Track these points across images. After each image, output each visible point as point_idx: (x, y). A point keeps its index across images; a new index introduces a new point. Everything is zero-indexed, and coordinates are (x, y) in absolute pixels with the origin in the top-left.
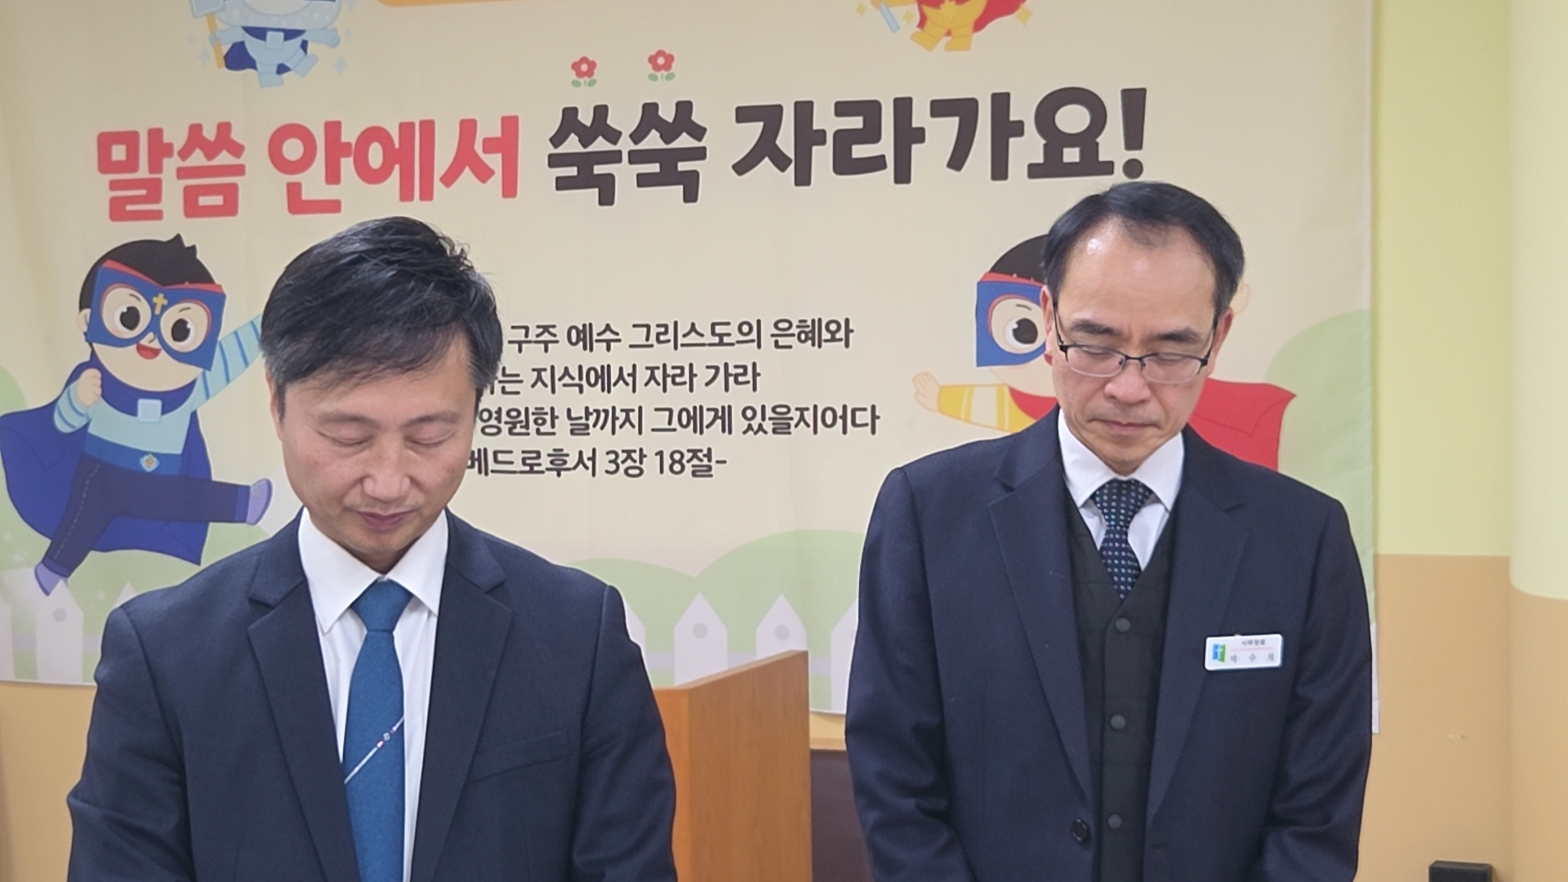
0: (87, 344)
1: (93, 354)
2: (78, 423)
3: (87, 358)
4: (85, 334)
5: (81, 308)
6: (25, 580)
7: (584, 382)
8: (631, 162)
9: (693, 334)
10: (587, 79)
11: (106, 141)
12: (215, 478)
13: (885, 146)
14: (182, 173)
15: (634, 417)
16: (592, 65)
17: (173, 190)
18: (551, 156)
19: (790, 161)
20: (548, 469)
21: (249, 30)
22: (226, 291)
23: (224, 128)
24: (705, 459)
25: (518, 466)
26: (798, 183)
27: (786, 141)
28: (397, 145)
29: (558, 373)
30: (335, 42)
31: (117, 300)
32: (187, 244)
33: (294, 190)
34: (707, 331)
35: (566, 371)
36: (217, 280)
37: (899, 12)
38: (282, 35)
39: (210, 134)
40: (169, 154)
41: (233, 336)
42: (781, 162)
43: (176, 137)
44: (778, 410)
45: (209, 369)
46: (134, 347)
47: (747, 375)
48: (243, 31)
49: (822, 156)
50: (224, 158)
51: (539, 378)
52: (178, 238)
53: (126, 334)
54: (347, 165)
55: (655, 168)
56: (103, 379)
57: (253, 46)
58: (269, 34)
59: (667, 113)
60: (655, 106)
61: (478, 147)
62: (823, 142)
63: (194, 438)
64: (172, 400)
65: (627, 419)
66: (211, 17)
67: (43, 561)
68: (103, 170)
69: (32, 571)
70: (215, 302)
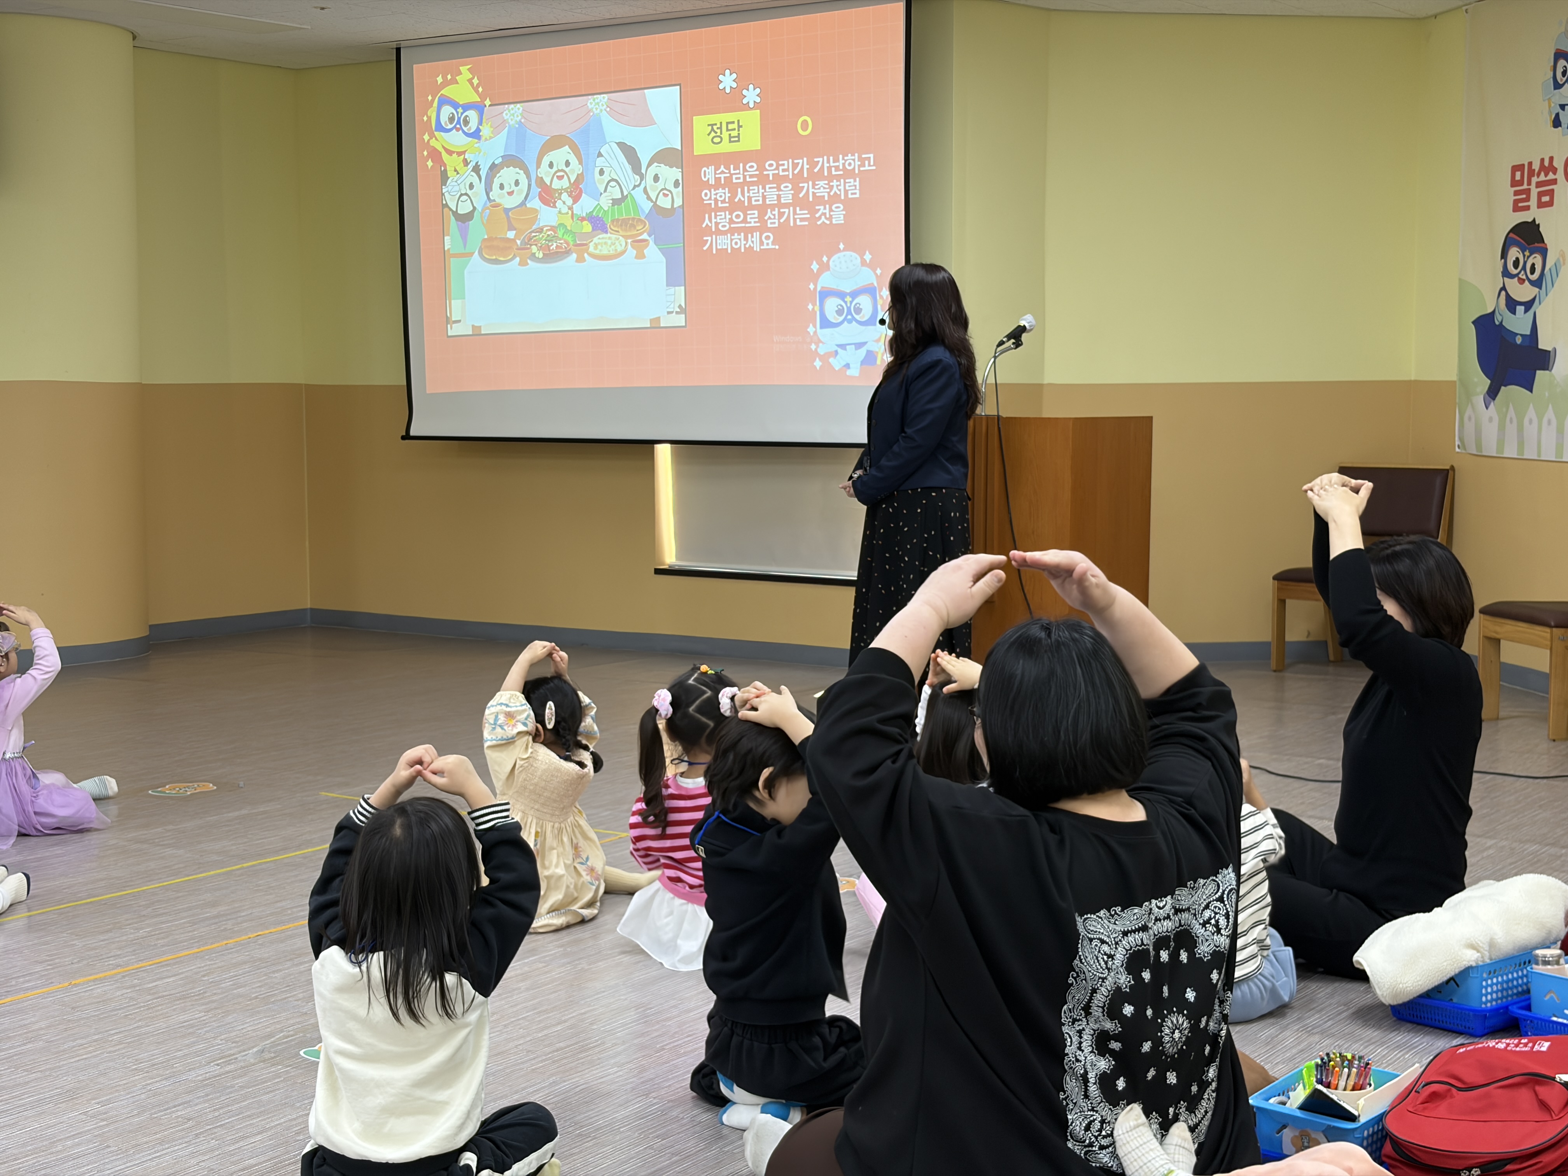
0: (1502, 279)
1: (1503, 283)
2: (1501, 319)
3: (1502, 285)
4: (1500, 272)
5: (1501, 259)
11: (1515, 169)
12: (1540, 347)
14: (1539, 184)
17: (1534, 194)
22: (1547, 247)
23: (1551, 159)
31: (1514, 253)
36: (1546, 242)
39: (1546, 163)
40: (1534, 176)
41: (1549, 271)
43: (1536, 167)
45: (1541, 289)
46: (1516, 279)
48: (1558, 107)
50: (1551, 176)
52: (1534, 220)
53: (1515, 272)
56: (1506, 296)
58: (1566, 107)
63: (1534, 325)
64: (1528, 305)
66: (1550, 101)
67: (1487, 392)
68: (1512, 186)
69: (1482, 397)
70: (1544, 252)
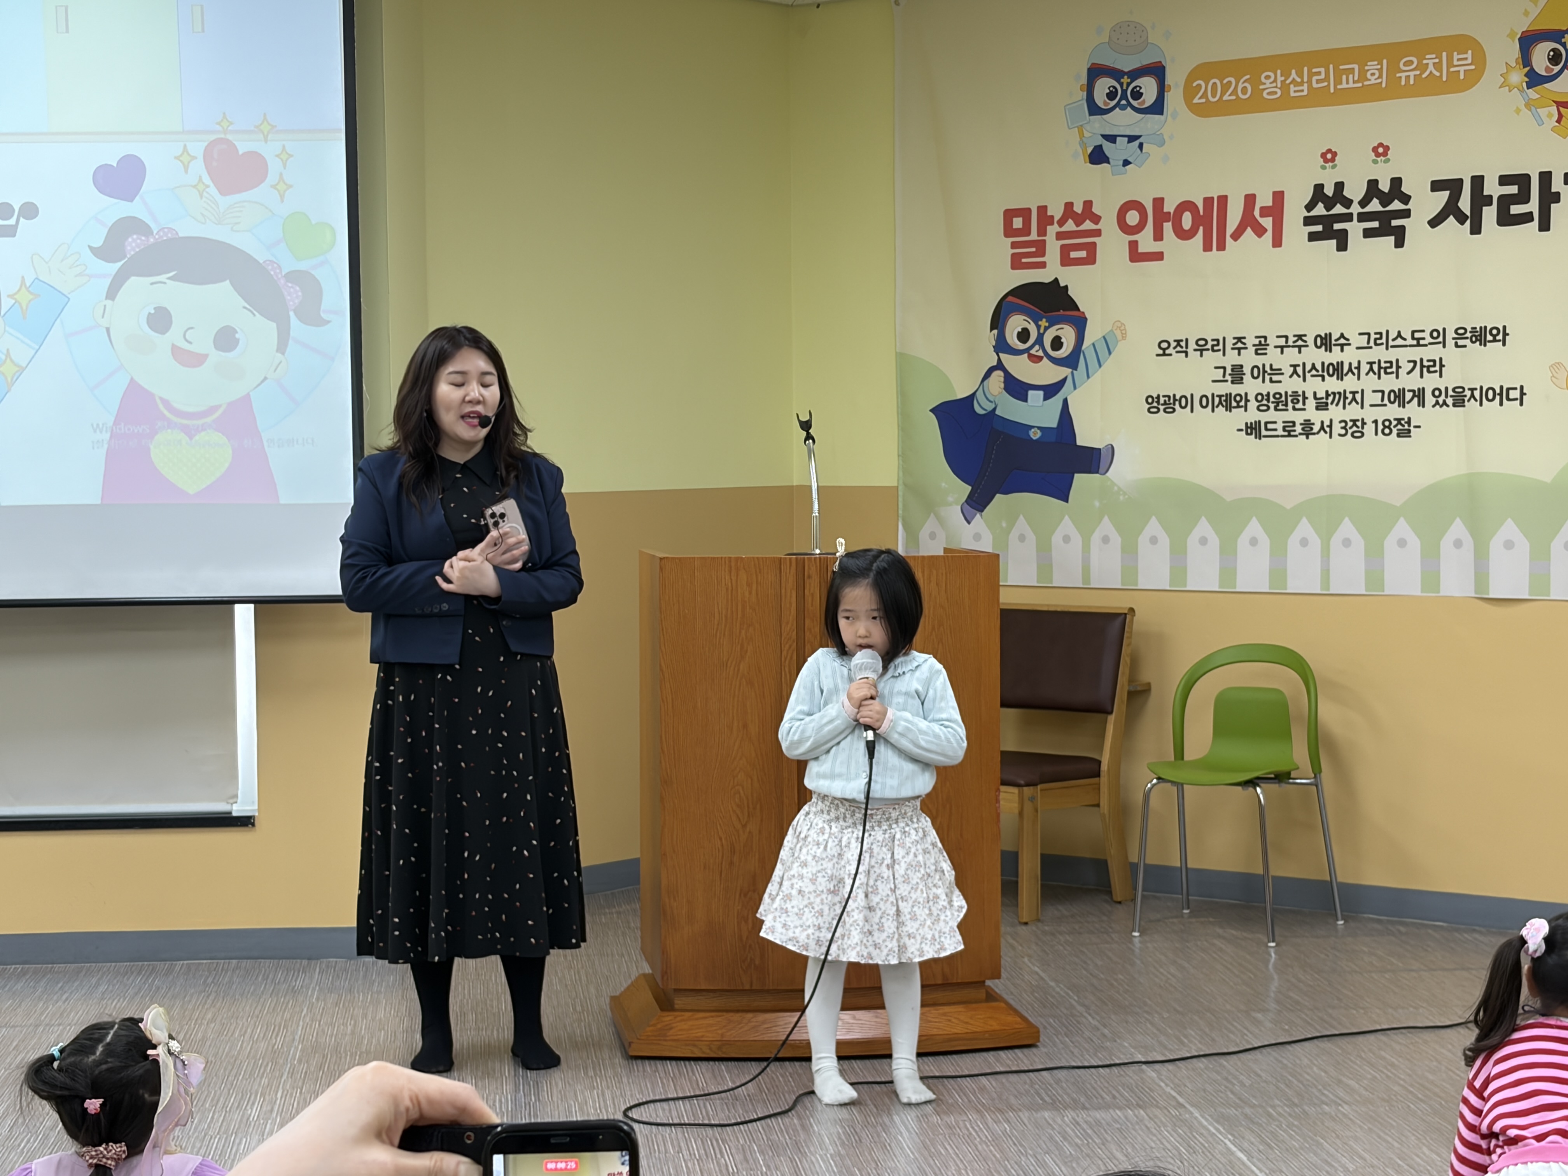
0: (995, 354)
1: (999, 359)
2: (989, 407)
3: (995, 363)
4: (994, 347)
5: (992, 329)
6: (954, 514)
7: (1325, 374)
8: (1359, 221)
9: (1399, 339)
10: (1331, 164)
11: (1009, 215)
12: (1079, 443)
13: (1533, 206)
14: (1060, 236)
15: (1358, 397)
16: (1335, 154)
17: (1053, 247)
18: (1306, 218)
19: (1467, 217)
20: (1300, 434)
21: (1105, 137)
22: (1087, 316)
23: (1088, 204)
24: (1406, 425)
25: (1280, 432)
26: (1472, 233)
27: (1465, 204)
28: (1201, 213)
29: (1308, 367)
30: (1161, 143)
31: (1016, 323)
32: (1062, 284)
33: (1133, 245)
34: (1408, 336)
35: (1314, 367)
36: (1082, 309)
37: (1543, 112)
38: (1126, 139)
39: (1078, 208)
40: (1051, 223)
41: (1092, 347)
42: (1461, 218)
43: (1056, 211)
44: (1457, 390)
45: (1076, 370)
46: (1026, 355)
47: (1436, 366)
48: (1101, 137)
49: (1490, 214)
50: (1088, 225)
51: (1295, 372)
52: (1056, 280)
53: (1021, 346)
54: (1168, 227)
55: (1375, 224)
56: (1005, 378)
57: (1108, 147)
58: (1118, 139)
59: (1385, 186)
60: (1376, 182)
61: (1257, 213)
62: (1490, 204)
63: (1065, 415)
64: (1050, 391)
65: (1354, 399)
66: (1081, 129)
67: (966, 501)
68: (1007, 235)
69: (959, 507)
70: (1080, 324)
